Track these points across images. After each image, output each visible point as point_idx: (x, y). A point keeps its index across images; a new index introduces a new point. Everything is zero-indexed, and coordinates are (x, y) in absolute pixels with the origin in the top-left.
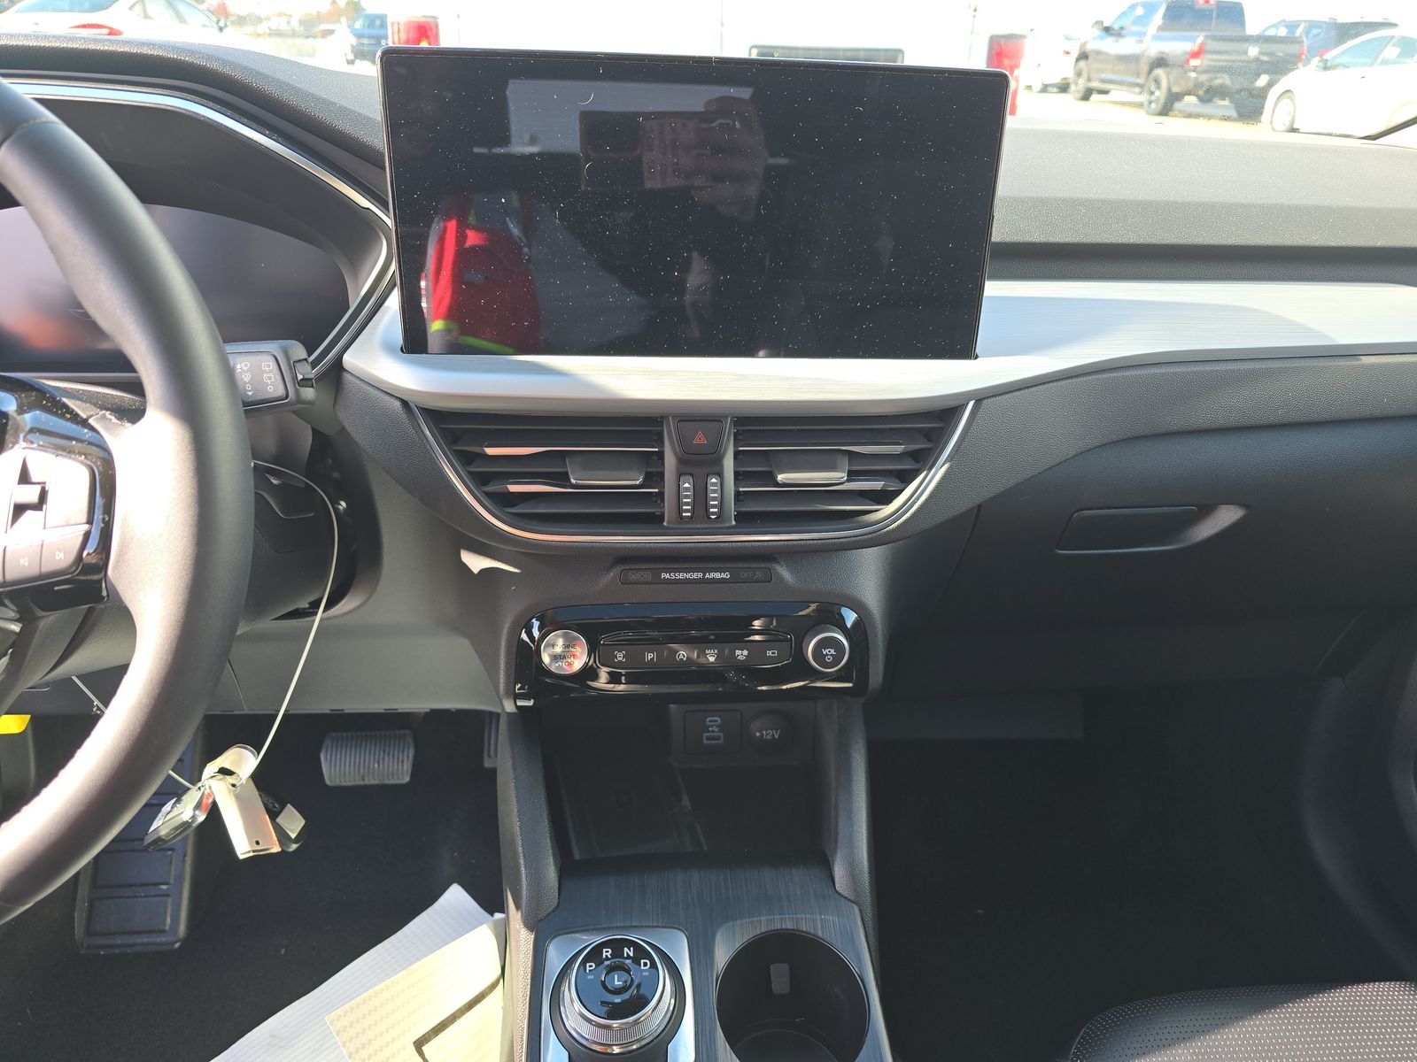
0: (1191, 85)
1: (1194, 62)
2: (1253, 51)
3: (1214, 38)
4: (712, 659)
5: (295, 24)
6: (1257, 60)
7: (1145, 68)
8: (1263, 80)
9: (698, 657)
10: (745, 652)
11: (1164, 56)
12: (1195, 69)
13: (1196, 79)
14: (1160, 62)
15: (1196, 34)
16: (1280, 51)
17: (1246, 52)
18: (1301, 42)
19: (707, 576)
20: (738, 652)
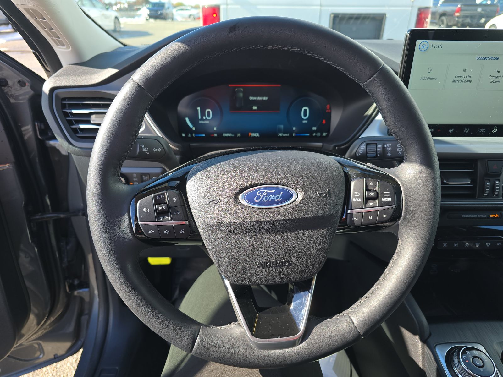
0: (455, 23)
1: (457, 14)
2: (479, 10)
3: (465, 5)
4: (477, 246)
5: (126, 6)
6: (480, 13)
7: (438, 17)
8: (483, 20)
9: (473, 245)
10: (490, 244)
11: (445, 12)
12: (457, 17)
13: (458, 20)
14: (444, 14)
15: (457, 4)
16: (489, 9)
17: (476, 10)
18: (498, 6)
19: (478, 216)
20: (487, 244)
